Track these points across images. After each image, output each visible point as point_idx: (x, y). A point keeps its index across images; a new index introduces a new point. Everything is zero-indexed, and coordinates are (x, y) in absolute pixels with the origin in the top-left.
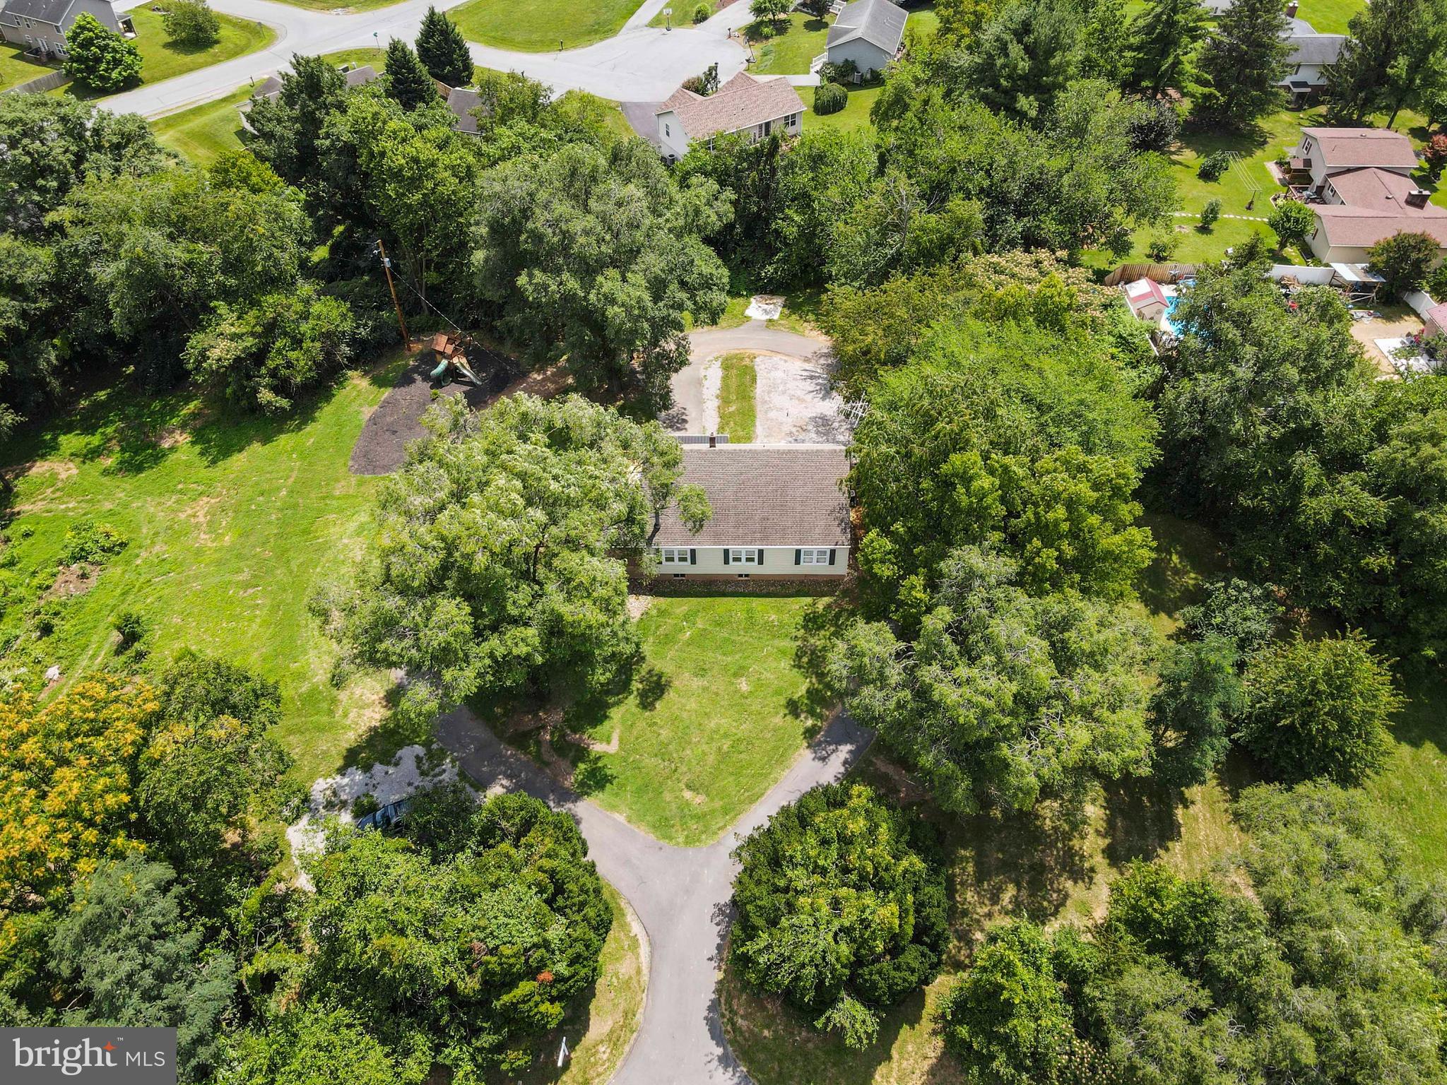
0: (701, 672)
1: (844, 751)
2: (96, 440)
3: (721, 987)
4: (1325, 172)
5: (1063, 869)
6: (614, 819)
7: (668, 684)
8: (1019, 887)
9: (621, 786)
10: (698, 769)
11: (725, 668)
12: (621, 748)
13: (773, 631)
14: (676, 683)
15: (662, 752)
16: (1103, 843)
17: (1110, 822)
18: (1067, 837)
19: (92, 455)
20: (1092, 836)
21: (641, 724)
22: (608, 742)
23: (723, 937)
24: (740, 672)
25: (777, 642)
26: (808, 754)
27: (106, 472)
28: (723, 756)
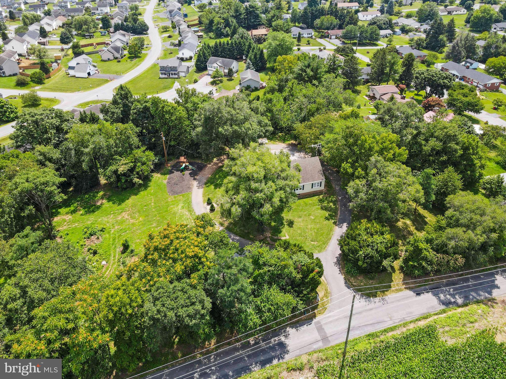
0: (300, 217)
1: (345, 225)
2: (72, 208)
3: (345, 279)
4: (379, 95)
5: (409, 234)
7: (293, 221)
8: (401, 240)
10: (311, 237)
11: (305, 215)
12: (290, 237)
13: (313, 205)
14: (295, 221)
15: (300, 235)
16: (414, 227)
17: (413, 223)
18: (406, 228)
19: (74, 212)
20: (411, 227)
21: (292, 231)
22: (286, 237)
23: (339, 269)
24: (310, 215)
25: (315, 207)
26: (337, 227)
27: (81, 215)
28: (317, 233)
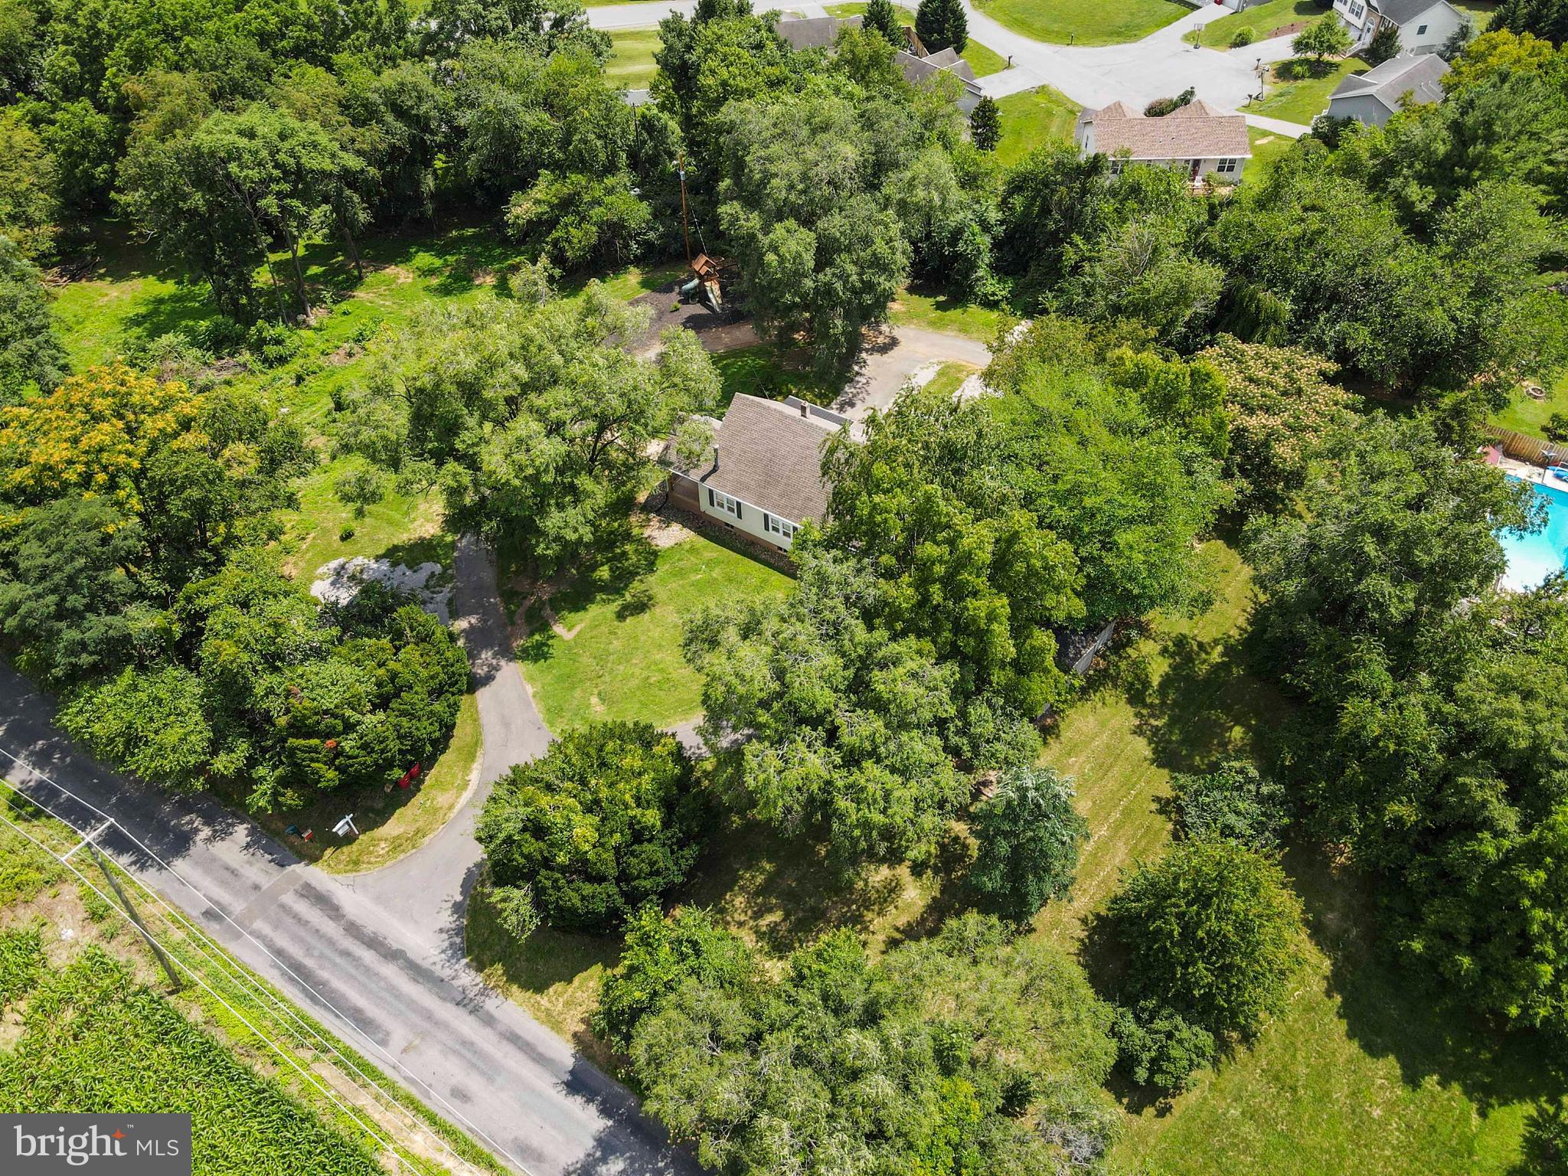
0: (684, 611)
2: (440, 263)
6: (524, 689)
7: (652, 607)
8: (787, 917)
9: (551, 667)
10: (618, 685)
12: (575, 640)
14: (658, 610)
18: (867, 905)
21: (604, 629)
22: (570, 629)
27: (426, 288)
28: (645, 685)
